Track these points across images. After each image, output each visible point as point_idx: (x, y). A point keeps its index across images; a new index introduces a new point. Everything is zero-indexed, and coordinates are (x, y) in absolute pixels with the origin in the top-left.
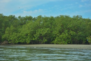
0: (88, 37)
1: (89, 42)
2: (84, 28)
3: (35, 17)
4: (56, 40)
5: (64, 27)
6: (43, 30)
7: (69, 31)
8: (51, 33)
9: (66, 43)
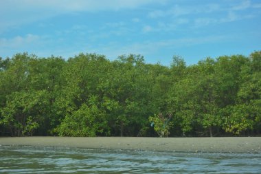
0: (152, 115)
1: (156, 129)
2: (143, 90)
3: (8, 59)
4: (64, 125)
5: (88, 88)
6: (25, 95)
7: (100, 100)
8: (51, 104)
9: (93, 133)
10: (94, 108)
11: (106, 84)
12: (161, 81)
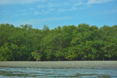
0: (33, 51)
1: (34, 58)
5: (4, 39)
10: (7, 48)
11: (12, 38)
12: (38, 37)
